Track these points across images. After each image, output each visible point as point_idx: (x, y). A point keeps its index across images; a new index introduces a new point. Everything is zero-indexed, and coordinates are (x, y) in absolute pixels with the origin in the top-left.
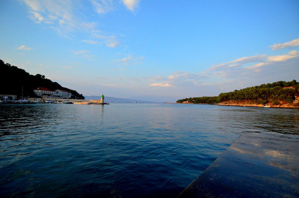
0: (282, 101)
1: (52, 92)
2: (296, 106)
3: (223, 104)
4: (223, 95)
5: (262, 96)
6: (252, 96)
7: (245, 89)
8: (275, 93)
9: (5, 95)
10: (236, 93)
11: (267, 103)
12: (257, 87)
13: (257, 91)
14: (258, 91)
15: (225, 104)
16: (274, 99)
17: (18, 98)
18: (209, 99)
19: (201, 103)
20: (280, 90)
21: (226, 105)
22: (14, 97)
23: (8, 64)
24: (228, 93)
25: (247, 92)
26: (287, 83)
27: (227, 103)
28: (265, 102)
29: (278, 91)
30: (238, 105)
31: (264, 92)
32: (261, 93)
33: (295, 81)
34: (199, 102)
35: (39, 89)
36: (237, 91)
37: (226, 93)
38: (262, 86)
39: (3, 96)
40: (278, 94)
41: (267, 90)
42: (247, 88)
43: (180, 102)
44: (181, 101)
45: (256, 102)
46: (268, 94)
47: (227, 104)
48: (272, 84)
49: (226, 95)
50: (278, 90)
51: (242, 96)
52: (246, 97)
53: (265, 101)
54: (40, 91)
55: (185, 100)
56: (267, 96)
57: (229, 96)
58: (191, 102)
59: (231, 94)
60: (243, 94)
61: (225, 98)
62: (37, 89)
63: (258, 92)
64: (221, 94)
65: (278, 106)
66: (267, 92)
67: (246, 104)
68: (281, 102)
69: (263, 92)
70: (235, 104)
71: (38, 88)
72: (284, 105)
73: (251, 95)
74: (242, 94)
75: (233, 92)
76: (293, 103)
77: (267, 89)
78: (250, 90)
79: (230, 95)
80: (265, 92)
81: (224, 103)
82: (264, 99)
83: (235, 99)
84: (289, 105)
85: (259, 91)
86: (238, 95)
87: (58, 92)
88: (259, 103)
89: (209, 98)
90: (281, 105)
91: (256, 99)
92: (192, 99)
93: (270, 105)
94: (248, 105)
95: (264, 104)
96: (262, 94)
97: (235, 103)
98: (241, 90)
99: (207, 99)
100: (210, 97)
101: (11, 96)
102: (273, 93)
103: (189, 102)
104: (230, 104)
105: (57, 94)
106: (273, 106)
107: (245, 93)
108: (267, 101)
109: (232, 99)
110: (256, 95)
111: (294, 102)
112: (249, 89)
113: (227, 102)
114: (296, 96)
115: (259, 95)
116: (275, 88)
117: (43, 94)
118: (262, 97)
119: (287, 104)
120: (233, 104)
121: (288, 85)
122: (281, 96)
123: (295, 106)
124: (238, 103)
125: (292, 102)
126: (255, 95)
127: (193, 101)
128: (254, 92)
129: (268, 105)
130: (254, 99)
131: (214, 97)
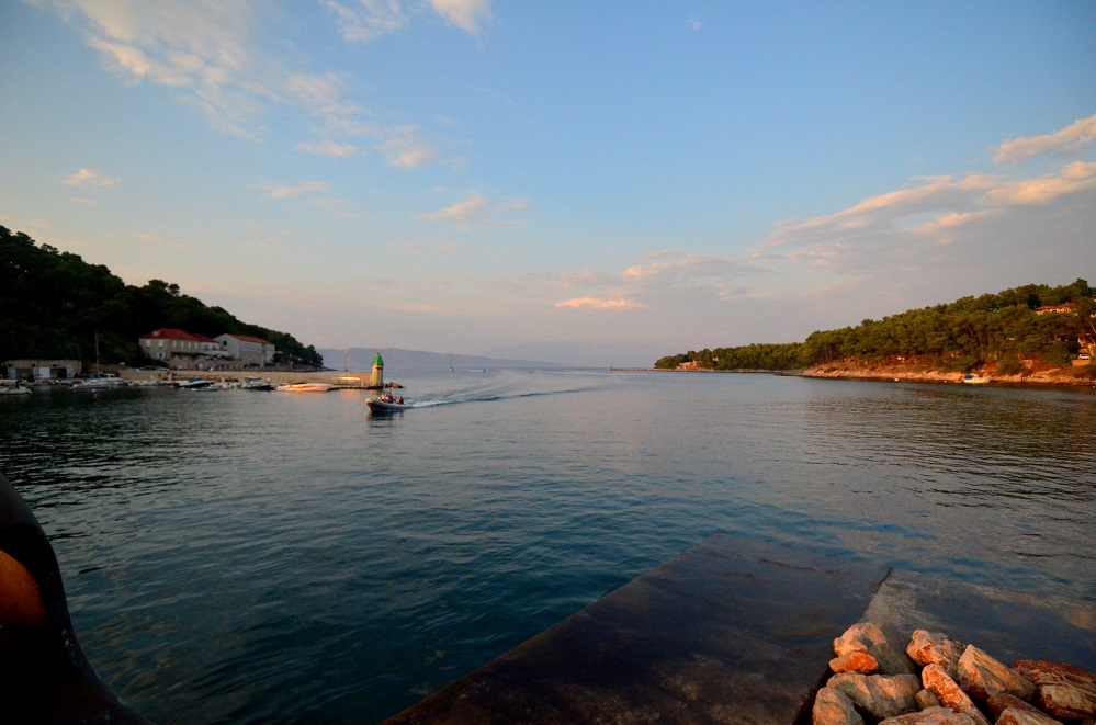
0: (1034, 358)
1: (204, 344)
2: (1083, 376)
3: (821, 373)
4: (820, 341)
5: (959, 341)
6: (924, 344)
7: (901, 316)
8: (1006, 330)
9: (42, 362)
10: (866, 333)
11: (978, 365)
12: (942, 309)
13: (941, 326)
14: (946, 322)
15: (826, 371)
16: (1004, 351)
17: (85, 373)
18: (772, 352)
19: (745, 366)
20: (1023, 320)
21: (830, 375)
22: (72, 367)
23: (49, 247)
24: (839, 333)
25: (906, 326)
26: (1053, 292)
27: (835, 369)
28: (970, 364)
29: (1015, 323)
30: (874, 374)
31: (967, 329)
32: (956, 330)
33: (1081, 284)
34: (738, 366)
35: (160, 337)
36: (872, 322)
37: (832, 334)
38: (962, 305)
39: (34, 366)
40: (1017, 333)
41: (978, 321)
42: (909, 312)
43: (667, 364)
44: (670, 363)
45: (940, 364)
46: (979, 334)
47: (834, 374)
48: (998, 298)
49: (831, 340)
50: (1017, 319)
51: (890, 341)
52: (903, 345)
53: (970, 359)
54: (161, 343)
55: (686, 358)
56: (978, 341)
57: (842, 343)
58: (707, 367)
59: (848, 337)
60: (892, 334)
61: (827, 350)
62: (151, 337)
63: (945, 328)
64: (815, 337)
65: (1017, 378)
66: (978, 327)
67: (903, 371)
68: (1029, 364)
69: (964, 326)
70: (864, 373)
71: (156, 333)
72: (1037, 374)
73: (921, 340)
74: (890, 337)
75: (857, 328)
76: (1071, 365)
77: (980, 314)
78: (919, 317)
79: (846, 339)
80: (971, 325)
81: (825, 367)
82: (967, 353)
83: (865, 353)
84: (1056, 374)
85: (950, 325)
86: (874, 339)
87: (225, 343)
88: (949, 368)
89: (772, 349)
90: (1030, 372)
91: (939, 352)
92: (711, 353)
93: (990, 373)
94: (910, 375)
95: (968, 370)
96: (959, 336)
97: (863, 366)
98: (885, 319)
99: (767, 354)
100: (778, 346)
101: (61, 364)
102: (1001, 329)
103: (700, 365)
104: (847, 373)
105: (221, 349)
106: (998, 378)
107: (899, 332)
108: (976, 360)
109: (853, 352)
110: (939, 338)
111: (1076, 363)
112: (914, 317)
113: (834, 365)
114: (1081, 339)
115: (951, 338)
116: (1005, 313)
117: (174, 354)
118: (961, 346)
119: (1051, 371)
120: (858, 373)
121: (1057, 298)
122: (1029, 339)
123: (1077, 377)
124: (873, 369)
125: (1068, 361)
126: (934, 340)
127: (715, 362)
128: (931, 327)
129: (981, 376)
130: (930, 351)
131: (790, 347)
